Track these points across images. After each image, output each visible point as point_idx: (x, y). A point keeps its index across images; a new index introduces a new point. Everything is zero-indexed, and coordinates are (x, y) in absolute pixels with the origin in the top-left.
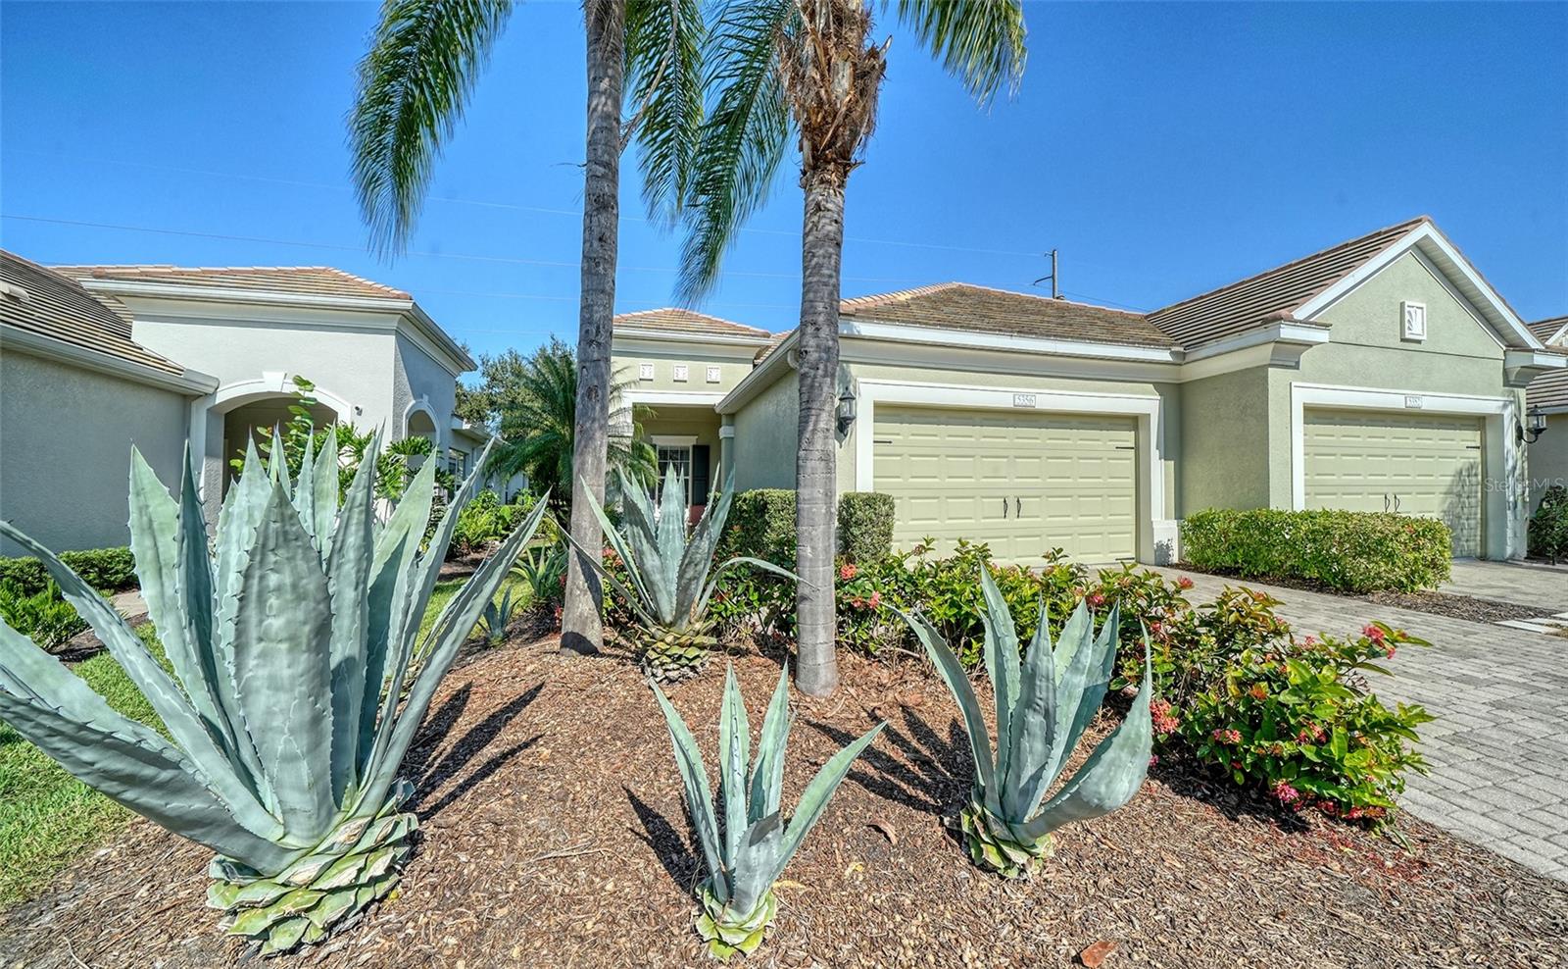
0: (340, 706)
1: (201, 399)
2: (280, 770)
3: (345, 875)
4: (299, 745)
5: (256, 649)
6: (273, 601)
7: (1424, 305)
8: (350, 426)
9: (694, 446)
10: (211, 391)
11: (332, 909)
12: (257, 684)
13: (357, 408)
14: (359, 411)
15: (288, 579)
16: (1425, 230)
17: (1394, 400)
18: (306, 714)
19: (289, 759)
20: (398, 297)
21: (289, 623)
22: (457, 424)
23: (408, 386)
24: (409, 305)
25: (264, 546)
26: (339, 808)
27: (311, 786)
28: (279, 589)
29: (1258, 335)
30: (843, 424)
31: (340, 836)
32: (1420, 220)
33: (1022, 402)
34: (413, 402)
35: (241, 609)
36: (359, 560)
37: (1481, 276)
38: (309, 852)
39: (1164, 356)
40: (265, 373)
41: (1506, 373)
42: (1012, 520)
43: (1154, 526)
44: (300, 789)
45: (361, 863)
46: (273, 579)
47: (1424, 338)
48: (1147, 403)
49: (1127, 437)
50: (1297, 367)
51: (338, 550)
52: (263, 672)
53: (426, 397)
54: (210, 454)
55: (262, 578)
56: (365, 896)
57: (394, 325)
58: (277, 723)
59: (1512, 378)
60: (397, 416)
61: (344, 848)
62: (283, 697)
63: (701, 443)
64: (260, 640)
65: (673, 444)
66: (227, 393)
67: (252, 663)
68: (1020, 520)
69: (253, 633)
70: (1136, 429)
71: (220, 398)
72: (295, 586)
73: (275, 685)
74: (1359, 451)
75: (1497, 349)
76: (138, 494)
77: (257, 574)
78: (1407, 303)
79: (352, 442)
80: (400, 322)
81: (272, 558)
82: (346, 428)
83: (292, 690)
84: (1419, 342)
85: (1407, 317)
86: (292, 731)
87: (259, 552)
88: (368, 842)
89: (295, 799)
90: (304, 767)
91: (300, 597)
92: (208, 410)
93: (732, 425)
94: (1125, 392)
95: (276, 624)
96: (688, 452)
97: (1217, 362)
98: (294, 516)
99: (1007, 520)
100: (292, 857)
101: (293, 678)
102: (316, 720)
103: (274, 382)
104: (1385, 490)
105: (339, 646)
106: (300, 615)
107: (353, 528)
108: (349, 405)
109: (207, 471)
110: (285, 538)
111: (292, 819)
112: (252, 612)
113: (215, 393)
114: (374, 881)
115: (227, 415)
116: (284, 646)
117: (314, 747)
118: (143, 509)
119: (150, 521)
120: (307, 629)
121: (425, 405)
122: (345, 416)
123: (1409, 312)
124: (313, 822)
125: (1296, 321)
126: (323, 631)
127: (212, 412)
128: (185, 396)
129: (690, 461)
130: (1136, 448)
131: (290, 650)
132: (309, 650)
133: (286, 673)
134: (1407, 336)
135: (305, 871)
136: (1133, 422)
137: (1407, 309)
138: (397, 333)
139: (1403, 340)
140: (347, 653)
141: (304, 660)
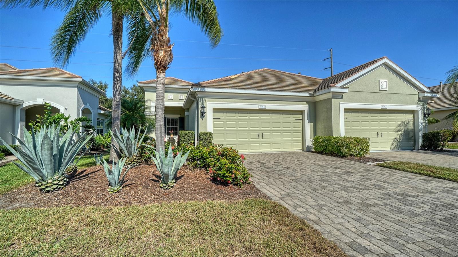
0: (55, 160)
1: (18, 106)
2: (47, 166)
3: (56, 182)
4: (49, 163)
5: (43, 150)
6: (45, 144)
7: (387, 81)
8: (63, 114)
9: (179, 118)
10: (21, 104)
11: (54, 187)
12: (43, 154)
13: (66, 108)
14: (66, 109)
15: (47, 142)
16: (385, 60)
17: (378, 106)
18: (50, 159)
19: (48, 165)
20: (77, 77)
21: (47, 147)
22: (99, 111)
23: (82, 101)
24: (81, 80)
25: (44, 138)
26: (55, 174)
27: (51, 169)
28: (46, 143)
29: (326, 90)
30: (203, 114)
31: (56, 177)
32: (383, 58)
33: (262, 107)
34: (84, 106)
35: (42, 145)
36: (57, 141)
37: (406, 72)
38: (51, 179)
39: (307, 95)
40: (37, 99)
41: (419, 98)
42: (260, 139)
43: (306, 141)
44: (49, 169)
45: (59, 181)
46: (45, 142)
47: (387, 89)
48: (305, 107)
49: (300, 116)
50: (342, 98)
51: (54, 139)
52: (44, 153)
53: (88, 104)
54: (21, 120)
55: (44, 142)
56: (59, 187)
57: (77, 85)
58: (46, 159)
59: (421, 100)
60: (78, 110)
61: (56, 179)
62: (47, 156)
63: (181, 117)
64: (44, 149)
65: (175, 117)
66: (26, 104)
67: (43, 152)
68: (263, 139)
69: (43, 148)
70: (302, 114)
71: (24, 106)
72: (48, 143)
73: (46, 155)
74: (359, 120)
75: (416, 92)
76: (25, 133)
77: (43, 141)
78: (380, 80)
79: (64, 119)
80: (78, 84)
81: (45, 140)
82: (62, 114)
83: (48, 155)
84: (386, 91)
85: (381, 84)
86: (48, 161)
87: (44, 139)
88: (60, 179)
89: (49, 171)
90: (50, 166)
91: (49, 144)
92: (21, 109)
93: (188, 112)
94: (296, 104)
95: (46, 147)
96: (177, 119)
97: (321, 97)
98: (48, 135)
99: (259, 139)
100: (48, 179)
101: (48, 154)
102: (51, 160)
103: (40, 101)
104: (377, 131)
105: (54, 152)
106: (49, 146)
107: (56, 137)
108: (63, 108)
109: (20, 126)
110: (47, 138)
111: (48, 173)
112: (43, 146)
113: (22, 104)
114: (60, 185)
115: (26, 110)
116: (47, 150)
117: (51, 164)
118: (25, 135)
119: (26, 136)
120: (49, 148)
121: (88, 106)
122: (62, 111)
123: (381, 83)
124: (51, 175)
125: (336, 87)
126: (52, 149)
127: (22, 109)
128: (14, 105)
129: (178, 122)
130: (302, 119)
131: (48, 150)
132: (50, 151)
133: (47, 153)
134: (380, 89)
135: (50, 181)
136: (301, 112)
137: (380, 82)
138: (78, 87)
139: (379, 90)
140: (56, 153)
141: (49, 152)
